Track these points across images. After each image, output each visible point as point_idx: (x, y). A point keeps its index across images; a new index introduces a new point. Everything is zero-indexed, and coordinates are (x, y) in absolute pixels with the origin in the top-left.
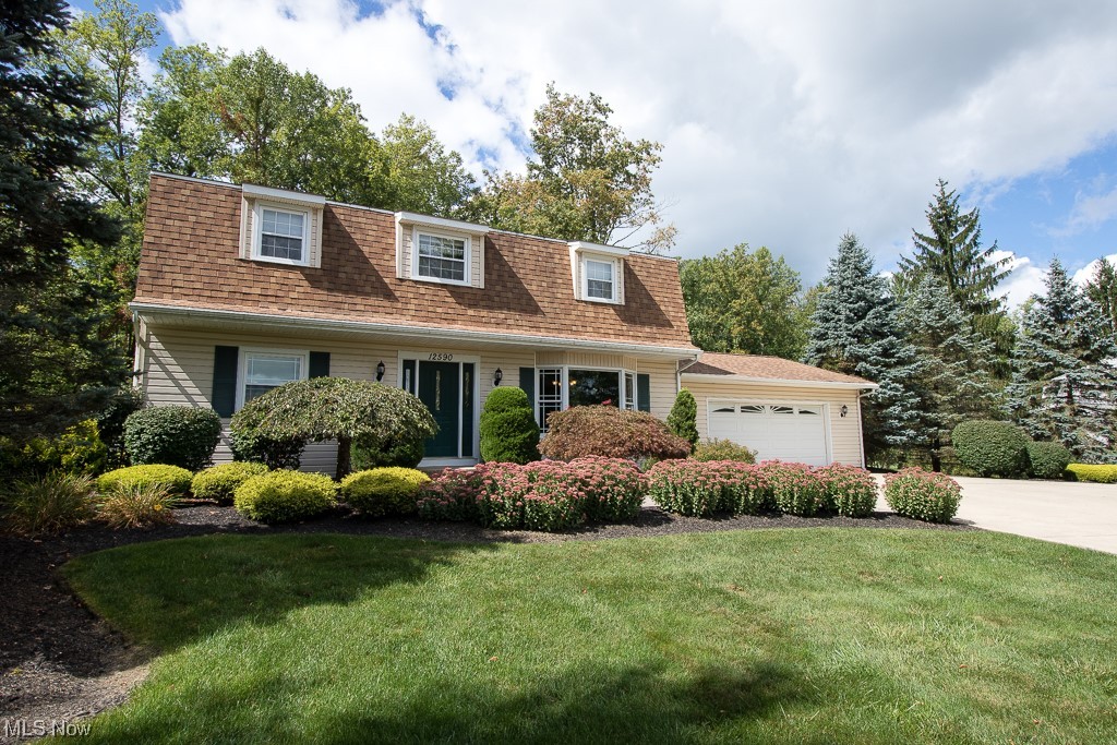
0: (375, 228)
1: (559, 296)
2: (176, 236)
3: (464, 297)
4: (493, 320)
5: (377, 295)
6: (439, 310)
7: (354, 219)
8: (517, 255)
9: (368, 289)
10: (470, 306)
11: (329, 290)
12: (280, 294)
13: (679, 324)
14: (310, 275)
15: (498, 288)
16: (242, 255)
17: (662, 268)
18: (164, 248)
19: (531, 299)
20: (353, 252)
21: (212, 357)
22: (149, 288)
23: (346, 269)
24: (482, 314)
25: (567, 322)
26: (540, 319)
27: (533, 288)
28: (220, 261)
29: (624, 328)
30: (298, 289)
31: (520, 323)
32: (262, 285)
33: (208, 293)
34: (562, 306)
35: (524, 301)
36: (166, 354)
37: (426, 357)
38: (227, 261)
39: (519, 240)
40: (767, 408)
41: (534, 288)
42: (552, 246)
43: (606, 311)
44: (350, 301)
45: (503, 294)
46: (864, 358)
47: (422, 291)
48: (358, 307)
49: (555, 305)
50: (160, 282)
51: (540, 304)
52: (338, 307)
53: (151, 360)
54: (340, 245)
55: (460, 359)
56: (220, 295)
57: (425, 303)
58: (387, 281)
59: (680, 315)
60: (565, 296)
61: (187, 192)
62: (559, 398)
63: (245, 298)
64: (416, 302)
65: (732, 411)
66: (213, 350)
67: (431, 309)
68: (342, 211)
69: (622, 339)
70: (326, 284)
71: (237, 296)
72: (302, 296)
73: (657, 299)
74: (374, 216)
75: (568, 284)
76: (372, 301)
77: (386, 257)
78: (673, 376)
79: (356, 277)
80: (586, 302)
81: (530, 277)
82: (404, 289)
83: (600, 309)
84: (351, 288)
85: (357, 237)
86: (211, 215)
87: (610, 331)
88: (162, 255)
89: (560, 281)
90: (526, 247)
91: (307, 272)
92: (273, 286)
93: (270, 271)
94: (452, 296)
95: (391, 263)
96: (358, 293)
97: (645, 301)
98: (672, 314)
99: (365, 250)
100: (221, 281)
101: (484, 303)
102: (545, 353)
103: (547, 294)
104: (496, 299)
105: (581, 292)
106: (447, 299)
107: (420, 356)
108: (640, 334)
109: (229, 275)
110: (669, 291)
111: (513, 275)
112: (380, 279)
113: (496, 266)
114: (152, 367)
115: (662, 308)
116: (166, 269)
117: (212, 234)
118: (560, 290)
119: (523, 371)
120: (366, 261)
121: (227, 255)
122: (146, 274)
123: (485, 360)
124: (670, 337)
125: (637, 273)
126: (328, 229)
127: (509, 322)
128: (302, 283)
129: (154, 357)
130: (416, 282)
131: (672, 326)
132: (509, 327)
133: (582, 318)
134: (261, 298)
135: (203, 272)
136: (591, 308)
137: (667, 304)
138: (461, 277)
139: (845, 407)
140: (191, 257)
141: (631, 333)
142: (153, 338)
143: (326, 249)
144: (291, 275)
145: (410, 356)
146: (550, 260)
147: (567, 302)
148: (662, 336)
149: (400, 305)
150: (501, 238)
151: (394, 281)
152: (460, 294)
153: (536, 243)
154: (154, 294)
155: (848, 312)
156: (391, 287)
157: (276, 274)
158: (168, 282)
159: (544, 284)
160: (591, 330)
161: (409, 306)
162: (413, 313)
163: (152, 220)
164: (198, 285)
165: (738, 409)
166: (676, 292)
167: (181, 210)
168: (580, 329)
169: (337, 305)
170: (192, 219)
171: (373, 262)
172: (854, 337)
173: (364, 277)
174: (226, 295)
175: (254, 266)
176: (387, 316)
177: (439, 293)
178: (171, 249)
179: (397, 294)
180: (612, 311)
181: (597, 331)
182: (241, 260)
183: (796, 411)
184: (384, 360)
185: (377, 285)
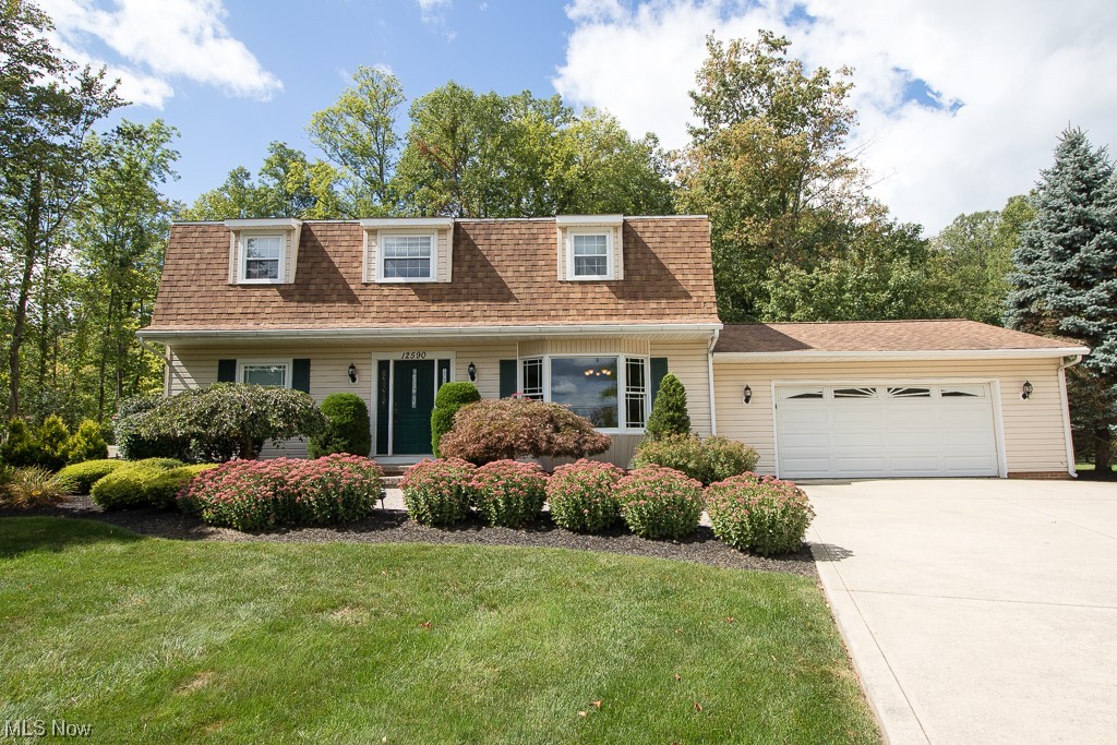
0: (347, 238)
1: (539, 279)
2: (184, 272)
3: (427, 293)
4: (457, 314)
5: (341, 301)
6: (401, 309)
7: (329, 233)
8: (493, 242)
9: (334, 297)
10: (434, 301)
11: (299, 302)
12: (258, 310)
13: (701, 294)
14: (286, 292)
15: (468, 280)
16: (230, 281)
17: (684, 229)
18: (175, 283)
19: (504, 286)
20: (325, 265)
21: (217, 369)
22: (160, 317)
23: (317, 281)
24: (449, 308)
25: (545, 307)
26: (511, 308)
27: (507, 275)
28: (214, 288)
29: (621, 307)
30: (273, 305)
31: (487, 313)
32: (244, 305)
33: (202, 317)
34: (542, 290)
35: (495, 290)
36: (184, 369)
37: (399, 356)
38: (219, 288)
39: (497, 226)
40: (881, 392)
41: (509, 274)
42: (536, 226)
43: (597, 290)
44: (316, 310)
45: (471, 286)
46: (1078, 310)
47: (386, 292)
48: (323, 315)
49: (532, 290)
50: (169, 312)
51: (514, 291)
52: (304, 317)
53: (174, 375)
54: (312, 260)
55: (435, 356)
56: (210, 317)
57: (388, 304)
58: (352, 287)
59: (705, 283)
60: (545, 279)
61: (196, 235)
62: (541, 391)
63: (230, 317)
64: (379, 304)
65: (821, 396)
66: (217, 363)
67: (392, 309)
68: (318, 228)
69: (615, 320)
70: (297, 297)
71: (223, 316)
72: (276, 310)
73: (671, 267)
74: (348, 227)
75: (552, 265)
76: (338, 307)
77: (355, 265)
78: (704, 358)
79: (325, 287)
80: (572, 282)
81: (505, 263)
82: (369, 292)
83: (590, 288)
84: (320, 298)
85: (330, 250)
86: (212, 250)
87: (600, 312)
88: (173, 289)
89: (543, 263)
90: (505, 232)
91: (282, 288)
92: (253, 305)
93: (250, 292)
94: (416, 294)
95: (358, 270)
96: (324, 301)
97: (654, 272)
98: (693, 283)
99: (336, 260)
100: (213, 305)
101: (450, 297)
102: (528, 343)
103: (523, 279)
104: (464, 291)
105: (567, 271)
106: (411, 298)
107: (393, 357)
108: (642, 312)
109: (219, 299)
110: (691, 255)
111: (486, 264)
112: (346, 286)
113: (468, 258)
114: (175, 381)
115: (678, 277)
116: (174, 300)
117: (211, 267)
118: (540, 273)
119: (503, 363)
120: (336, 271)
121: (220, 282)
122: (160, 306)
123: (460, 355)
124: (686, 311)
125: (646, 240)
126: (305, 246)
127: (475, 314)
128: (277, 299)
129: (176, 373)
130: (381, 284)
131: (691, 297)
132: (474, 319)
133: (565, 301)
134: (242, 316)
135: (201, 300)
136: (578, 288)
137: (686, 272)
138: (427, 274)
139: (1027, 384)
140: (194, 288)
141: (629, 312)
142: (175, 357)
143: (301, 265)
144: (269, 293)
145: (384, 357)
146: (533, 241)
147: (548, 285)
148: (673, 311)
149: (362, 309)
150: (478, 227)
151: (360, 286)
152: (424, 292)
153: (517, 225)
154: (163, 322)
155: (1052, 246)
156: (356, 293)
157: (257, 294)
158: (174, 311)
159: (522, 269)
160: (575, 312)
161: (371, 309)
162: (374, 315)
163: (169, 262)
164: (196, 311)
165: (829, 394)
166: (702, 255)
167: (190, 251)
168: (561, 313)
169: (304, 316)
170: (198, 256)
171: (341, 270)
172: (1064, 280)
173: (332, 286)
174: (214, 316)
175: (240, 289)
176: (349, 321)
177: (404, 292)
178: (181, 284)
179: (361, 298)
180: (606, 289)
181: (582, 313)
182: (230, 285)
183: (935, 393)
184: (355, 362)
185: (343, 292)
